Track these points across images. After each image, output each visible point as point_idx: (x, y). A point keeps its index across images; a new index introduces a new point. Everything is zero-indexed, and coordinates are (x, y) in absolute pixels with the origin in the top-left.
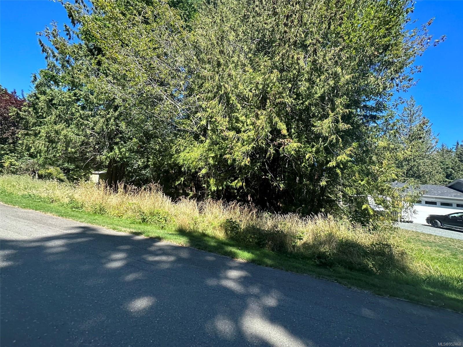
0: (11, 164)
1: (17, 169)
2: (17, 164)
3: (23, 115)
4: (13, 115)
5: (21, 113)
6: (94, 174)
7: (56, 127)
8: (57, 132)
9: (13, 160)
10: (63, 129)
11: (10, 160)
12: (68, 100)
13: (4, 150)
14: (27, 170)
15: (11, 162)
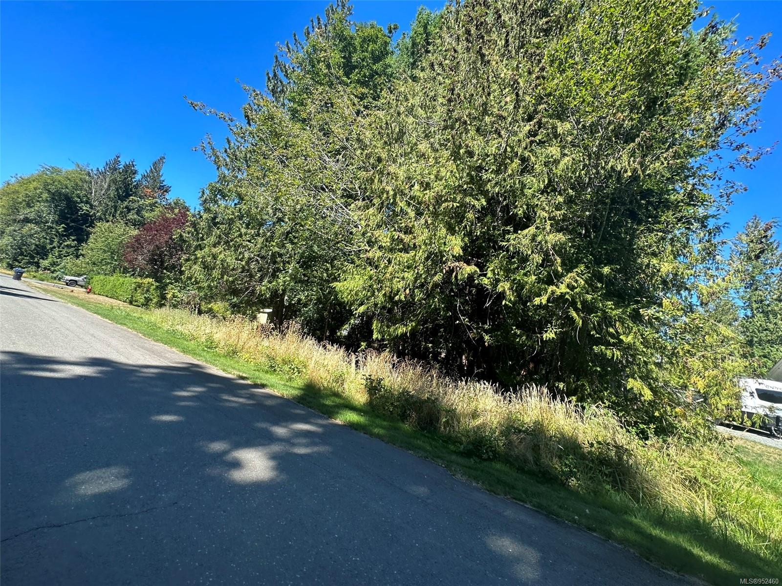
0: (174, 296)
1: (178, 302)
2: (179, 296)
3: (186, 237)
4: (177, 238)
5: (184, 234)
6: (262, 312)
7: (214, 250)
8: (215, 257)
9: (176, 291)
10: (220, 253)
11: (173, 291)
12: (230, 217)
13: (170, 279)
14: (188, 303)
15: (174, 293)
